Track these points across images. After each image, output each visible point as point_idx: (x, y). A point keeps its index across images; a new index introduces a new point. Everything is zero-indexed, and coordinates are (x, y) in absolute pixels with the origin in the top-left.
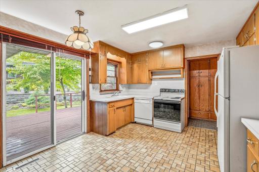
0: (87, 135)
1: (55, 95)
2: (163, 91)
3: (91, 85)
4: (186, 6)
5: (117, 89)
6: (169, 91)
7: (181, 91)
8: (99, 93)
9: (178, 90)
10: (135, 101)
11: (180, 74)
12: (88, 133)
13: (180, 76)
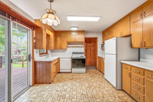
0: (35, 87)
1: (12, 58)
2: (73, 53)
3: (35, 50)
4: (100, 17)
5: (47, 53)
6: (77, 53)
7: (83, 53)
8: (39, 56)
9: (82, 53)
10: (60, 59)
11: (83, 45)
12: (33, 85)
13: (82, 46)
